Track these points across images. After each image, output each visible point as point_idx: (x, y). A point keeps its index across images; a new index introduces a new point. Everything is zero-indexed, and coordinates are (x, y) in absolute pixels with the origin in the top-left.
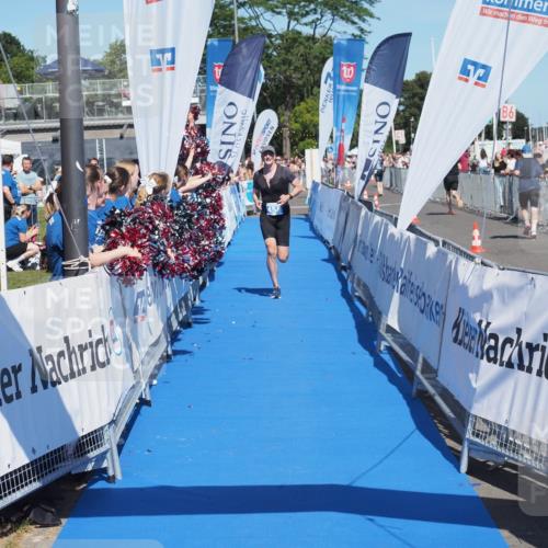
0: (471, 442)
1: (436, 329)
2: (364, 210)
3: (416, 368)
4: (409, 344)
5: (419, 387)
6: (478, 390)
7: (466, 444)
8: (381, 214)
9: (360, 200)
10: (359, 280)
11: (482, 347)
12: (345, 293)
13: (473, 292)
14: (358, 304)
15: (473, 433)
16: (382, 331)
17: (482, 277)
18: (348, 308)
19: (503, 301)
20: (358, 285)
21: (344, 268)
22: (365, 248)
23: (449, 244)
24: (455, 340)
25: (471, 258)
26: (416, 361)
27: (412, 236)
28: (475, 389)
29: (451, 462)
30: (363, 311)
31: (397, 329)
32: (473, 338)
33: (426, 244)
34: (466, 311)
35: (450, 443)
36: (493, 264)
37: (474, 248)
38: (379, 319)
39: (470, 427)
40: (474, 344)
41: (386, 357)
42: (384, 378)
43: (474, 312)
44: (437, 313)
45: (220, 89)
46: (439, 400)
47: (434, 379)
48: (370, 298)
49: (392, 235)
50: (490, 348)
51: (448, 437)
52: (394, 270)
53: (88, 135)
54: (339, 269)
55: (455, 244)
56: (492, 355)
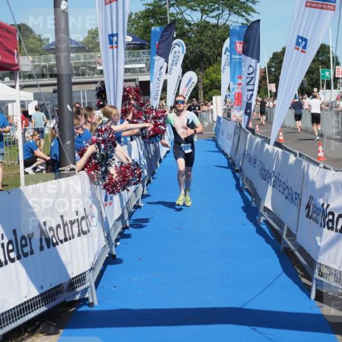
0: (317, 280)
1: (295, 209)
2: (250, 134)
3: (283, 233)
4: (278, 219)
5: (285, 246)
6: (322, 247)
7: (314, 281)
8: (261, 137)
9: (247, 128)
10: (247, 178)
11: (324, 220)
12: (238, 187)
13: (318, 185)
14: (246, 193)
15: (319, 274)
16: (261, 210)
17: (324, 176)
18: (239, 196)
19: (338, 191)
20: (246, 182)
21: (238, 171)
22: (250, 158)
23: (304, 156)
24: (307, 216)
25: (317, 164)
26: (283, 229)
27: (280, 150)
28: (320, 247)
29: (305, 292)
30: (250, 198)
31: (271, 209)
32: (318, 214)
33: (288, 155)
34: (314, 197)
35: (304, 280)
36: (331, 168)
37: (319, 158)
38: (260, 203)
39: (317, 270)
40: (320, 219)
41: (264, 227)
42: (263, 240)
43: (319, 198)
44: (296, 199)
45: (157, 57)
46: (297, 253)
47: (294, 240)
48: (254, 189)
49: (267, 150)
50: (329, 220)
51: (303, 277)
52: (268, 172)
53: (75, 88)
54: (234, 172)
55: (307, 155)
56: (330, 225)
